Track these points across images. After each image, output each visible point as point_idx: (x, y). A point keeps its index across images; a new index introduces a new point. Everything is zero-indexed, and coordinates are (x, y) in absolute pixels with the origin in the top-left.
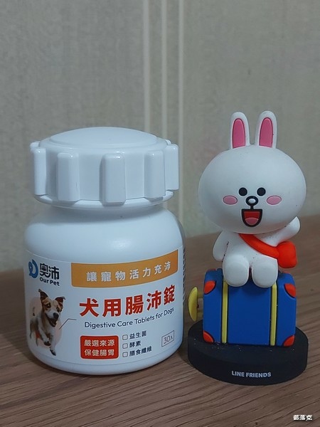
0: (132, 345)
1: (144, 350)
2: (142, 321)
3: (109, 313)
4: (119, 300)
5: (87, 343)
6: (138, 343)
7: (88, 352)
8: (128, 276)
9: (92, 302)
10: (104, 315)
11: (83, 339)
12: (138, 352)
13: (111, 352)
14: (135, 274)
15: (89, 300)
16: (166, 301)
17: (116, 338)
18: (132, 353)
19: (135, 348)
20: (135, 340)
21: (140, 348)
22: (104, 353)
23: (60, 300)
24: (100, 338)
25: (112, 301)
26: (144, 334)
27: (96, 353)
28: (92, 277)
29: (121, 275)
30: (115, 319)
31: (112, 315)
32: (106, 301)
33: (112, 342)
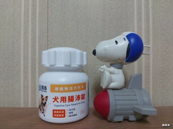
0: (70, 113)
1: (74, 115)
2: (73, 105)
3: (62, 101)
4: (66, 97)
5: (55, 112)
6: (72, 113)
7: (55, 115)
8: (69, 89)
9: (57, 98)
10: (61, 102)
11: (54, 110)
12: (72, 116)
13: (63, 115)
14: (71, 88)
15: (56, 97)
16: (82, 99)
17: (64, 110)
18: (70, 116)
19: (71, 114)
20: (71, 111)
21: (73, 114)
22: (60, 115)
23: (47, 97)
24: (59, 110)
25: (63, 97)
26: (74, 109)
27: (58, 115)
28: (57, 89)
29: (66, 88)
30: (64, 104)
31: (63, 102)
32: (61, 97)
33: (63, 112)
